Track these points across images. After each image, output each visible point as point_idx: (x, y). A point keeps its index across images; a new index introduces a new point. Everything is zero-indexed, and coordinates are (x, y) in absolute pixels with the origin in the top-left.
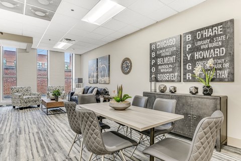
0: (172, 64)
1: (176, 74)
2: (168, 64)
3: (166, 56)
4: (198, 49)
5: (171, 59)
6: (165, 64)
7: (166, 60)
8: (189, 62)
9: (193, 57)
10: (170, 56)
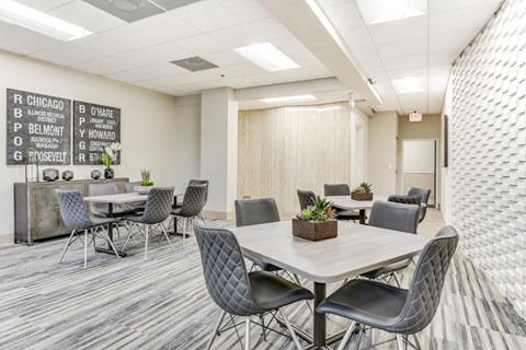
0: (58, 138)
1: (65, 153)
2: (52, 137)
3: (47, 124)
4: (92, 126)
5: (56, 130)
6: (45, 136)
7: (47, 129)
8: (82, 139)
9: (86, 134)
10: (55, 125)
